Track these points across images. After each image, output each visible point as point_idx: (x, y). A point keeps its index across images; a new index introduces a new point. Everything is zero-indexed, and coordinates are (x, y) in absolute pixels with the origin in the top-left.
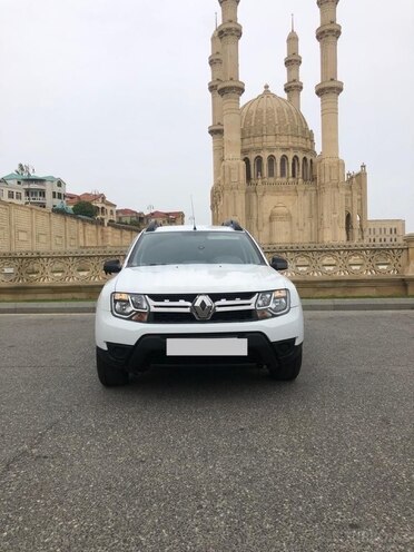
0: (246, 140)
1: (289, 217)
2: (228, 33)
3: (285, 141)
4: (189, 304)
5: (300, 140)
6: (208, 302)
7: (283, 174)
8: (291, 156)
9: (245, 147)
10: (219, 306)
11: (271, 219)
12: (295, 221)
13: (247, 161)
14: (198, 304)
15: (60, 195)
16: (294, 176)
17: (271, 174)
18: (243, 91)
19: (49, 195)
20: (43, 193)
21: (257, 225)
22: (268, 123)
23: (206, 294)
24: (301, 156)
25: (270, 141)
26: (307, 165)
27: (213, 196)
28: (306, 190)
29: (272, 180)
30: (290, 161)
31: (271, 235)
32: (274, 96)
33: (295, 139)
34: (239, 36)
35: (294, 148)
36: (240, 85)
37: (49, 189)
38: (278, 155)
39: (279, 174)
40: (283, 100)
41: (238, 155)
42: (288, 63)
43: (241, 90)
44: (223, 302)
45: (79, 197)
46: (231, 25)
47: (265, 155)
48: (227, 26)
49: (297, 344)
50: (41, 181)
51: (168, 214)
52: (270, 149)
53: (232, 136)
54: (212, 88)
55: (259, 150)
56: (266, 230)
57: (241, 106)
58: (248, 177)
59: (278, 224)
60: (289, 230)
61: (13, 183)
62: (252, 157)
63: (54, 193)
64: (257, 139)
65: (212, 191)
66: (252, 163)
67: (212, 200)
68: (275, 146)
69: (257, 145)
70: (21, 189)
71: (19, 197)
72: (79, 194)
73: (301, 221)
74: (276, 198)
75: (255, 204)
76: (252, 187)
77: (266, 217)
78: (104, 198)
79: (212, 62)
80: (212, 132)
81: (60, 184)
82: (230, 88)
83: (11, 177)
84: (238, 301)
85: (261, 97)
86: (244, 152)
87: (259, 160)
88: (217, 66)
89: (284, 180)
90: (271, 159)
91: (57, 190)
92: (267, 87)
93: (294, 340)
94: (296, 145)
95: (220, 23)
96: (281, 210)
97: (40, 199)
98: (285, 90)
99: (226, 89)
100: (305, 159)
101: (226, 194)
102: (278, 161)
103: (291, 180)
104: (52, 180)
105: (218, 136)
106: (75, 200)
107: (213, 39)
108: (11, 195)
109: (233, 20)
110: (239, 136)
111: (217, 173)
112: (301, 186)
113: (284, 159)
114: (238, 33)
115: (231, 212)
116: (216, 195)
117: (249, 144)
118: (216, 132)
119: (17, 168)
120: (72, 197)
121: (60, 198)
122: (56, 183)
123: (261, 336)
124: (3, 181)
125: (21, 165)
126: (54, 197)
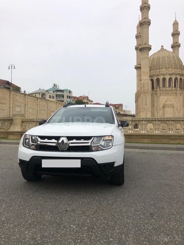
0: (152, 71)
1: (173, 106)
2: (144, 24)
3: (171, 71)
4: (56, 141)
5: (178, 70)
6: (66, 141)
7: (170, 86)
8: (173, 77)
9: (152, 74)
10: (72, 143)
11: (164, 107)
12: (175, 108)
13: (152, 80)
14: (60, 141)
15: (70, 97)
16: (175, 86)
17: (164, 86)
18: (151, 49)
19: (65, 97)
20: (63, 96)
21: (157, 110)
22: (163, 62)
23: (65, 137)
24: (179, 78)
25: (164, 71)
26: (182, 82)
27: (136, 97)
28: (181, 93)
29: (164, 89)
30: (174, 80)
31: (164, 114)
32: (166, 50)
33: (176, 70)
34: (149, 25)
35: (175, 74)
36: (150, 46)
37: (65, 94)
38: (167, 77)
39: (168, 86)
40: (170, 52)
41: (148, 78)
42: (173, 35)
43: (150, 49)
44: (74, 141)
45: (77, 98)
46: (146, 20)
47: (161, 78)
48: (143, 21)
49: (115, 165)
50: (62, 91)
51: (115, 105)
52: (163, 75)
53: (145, 69)
54: (136, 49)
55: (158, 75)
56: (161, 112)
57: (150, 56)
58: (153, 88)
59: (167, 109)
60: (173, 113)
61: (51, 92)
62: (155, 78)
63: (67, 96)
64: (157, 70)
65: (136, 94)
66: (155, 81)
67: (136, 98)
68: (165, 73)
69: (157, 73)
70: (54, 94)
71: (53, 98)
72: (78, 97)
73: (179, 108)
74: (166, 97)
75: (156, 100)
76: (154, 92)
77: (161, 106)
78: (88, 98)
79: (137, 37)
80: (136, 68)
81: (70, 92)
82: (144, 48)
83: (50, 90)
84: (82, 141)
85: (160, 51)
86: (150, 76)
87: (158, 80)
88: (139, 39)
89: (170, 89)
90: (164, 79)
91: (69, 95)
92: (162, 46)
93: (113, 163)
94: (176, 72)
95: (141, 19)
96: (169, 103)
97: (61, 99)
98: (172, 47)
99: (143, 48)
100: (181, 79)
101: (142, 95)
102: (167, 80)
103: (173, 89)
104: (67, 90)
105: (139, 69)
106: (76, 99)
107: (137, 27)
108: (50, 97)
109: (147, 18)
110: (148, 69)
111: (138, 86)
112: (179, 92)
113: (170, 79)
114: (149, 23)
115: (144, 104)
116: (138, 96)
117: (153, 73)
118: (138, 68)
119: (53, 86)
120: (75, 98)
121: (70, 98)
122: (68, 92)
123: (92, 160)
124: (47, 91)
125: (54, 84)
126: (67, 98)
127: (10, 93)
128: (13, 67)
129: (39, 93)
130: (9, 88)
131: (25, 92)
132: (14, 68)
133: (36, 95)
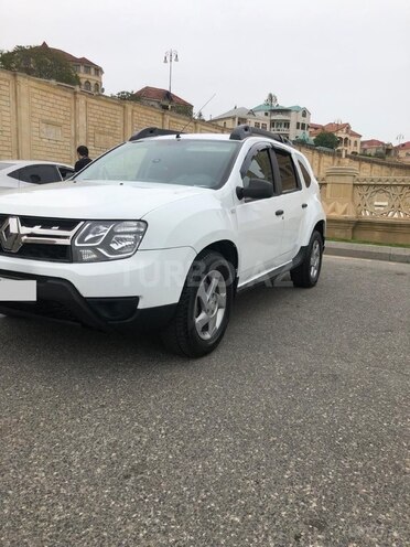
6: (15, 228)
10: (29, 236)
15: (303, 125)
19: (293, 125)
20: (287, 124)
23: (17, 217)
37: (294, 119)
44: (37, 229)
45: (323, 128)
49: (140, 305)
50: (287, 111)
61: (261, 114)
63: (298, 124)
70: (267, 120)
72: (323, 125)
78: (349, 128)
81: (305, 114)
83: (259, 109)
84: (54, 230)
91: (301, 120)
97: (284, 130)
104: (297, 110)
106: (319, 131)
119: (267, 98)
120: (316, 128)
121: (303, 128)
122: (301, 113)
123: (64, 285)
124: (252, 112)
125: (271, 96)
126: (298, 128)
127: (163, 119)
128: (174, 58)
129: (234, 118)
130: (165, 108)
131: (200, 115)
132: (177, 60)
133: (227, 121)
